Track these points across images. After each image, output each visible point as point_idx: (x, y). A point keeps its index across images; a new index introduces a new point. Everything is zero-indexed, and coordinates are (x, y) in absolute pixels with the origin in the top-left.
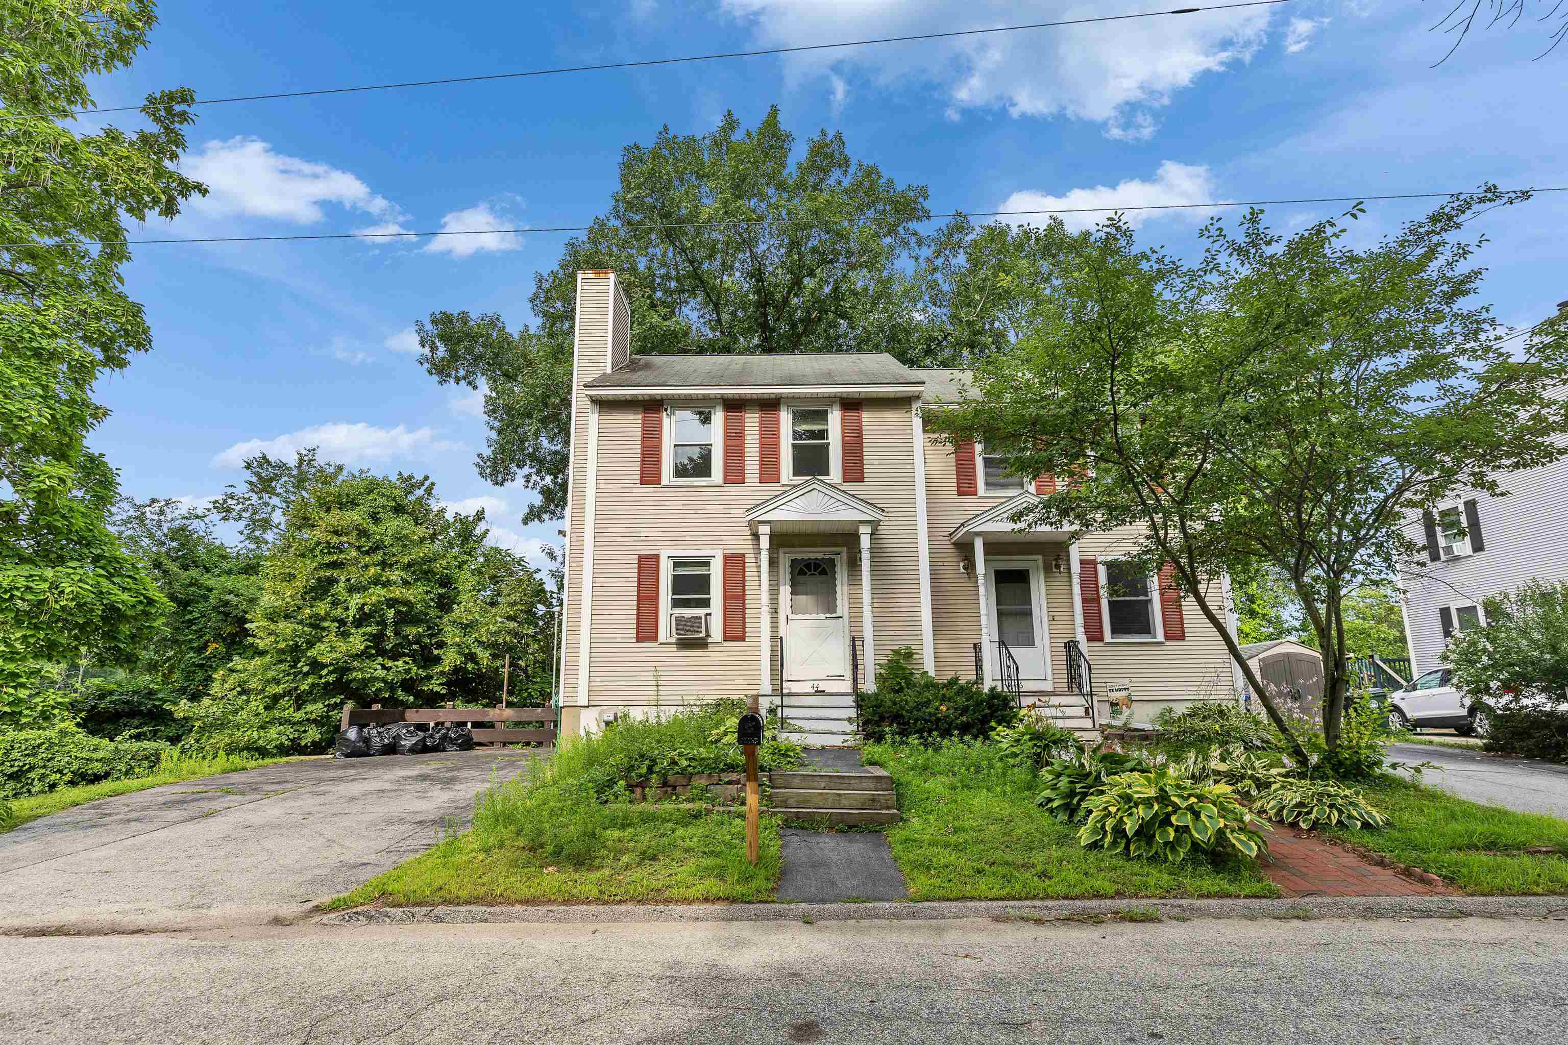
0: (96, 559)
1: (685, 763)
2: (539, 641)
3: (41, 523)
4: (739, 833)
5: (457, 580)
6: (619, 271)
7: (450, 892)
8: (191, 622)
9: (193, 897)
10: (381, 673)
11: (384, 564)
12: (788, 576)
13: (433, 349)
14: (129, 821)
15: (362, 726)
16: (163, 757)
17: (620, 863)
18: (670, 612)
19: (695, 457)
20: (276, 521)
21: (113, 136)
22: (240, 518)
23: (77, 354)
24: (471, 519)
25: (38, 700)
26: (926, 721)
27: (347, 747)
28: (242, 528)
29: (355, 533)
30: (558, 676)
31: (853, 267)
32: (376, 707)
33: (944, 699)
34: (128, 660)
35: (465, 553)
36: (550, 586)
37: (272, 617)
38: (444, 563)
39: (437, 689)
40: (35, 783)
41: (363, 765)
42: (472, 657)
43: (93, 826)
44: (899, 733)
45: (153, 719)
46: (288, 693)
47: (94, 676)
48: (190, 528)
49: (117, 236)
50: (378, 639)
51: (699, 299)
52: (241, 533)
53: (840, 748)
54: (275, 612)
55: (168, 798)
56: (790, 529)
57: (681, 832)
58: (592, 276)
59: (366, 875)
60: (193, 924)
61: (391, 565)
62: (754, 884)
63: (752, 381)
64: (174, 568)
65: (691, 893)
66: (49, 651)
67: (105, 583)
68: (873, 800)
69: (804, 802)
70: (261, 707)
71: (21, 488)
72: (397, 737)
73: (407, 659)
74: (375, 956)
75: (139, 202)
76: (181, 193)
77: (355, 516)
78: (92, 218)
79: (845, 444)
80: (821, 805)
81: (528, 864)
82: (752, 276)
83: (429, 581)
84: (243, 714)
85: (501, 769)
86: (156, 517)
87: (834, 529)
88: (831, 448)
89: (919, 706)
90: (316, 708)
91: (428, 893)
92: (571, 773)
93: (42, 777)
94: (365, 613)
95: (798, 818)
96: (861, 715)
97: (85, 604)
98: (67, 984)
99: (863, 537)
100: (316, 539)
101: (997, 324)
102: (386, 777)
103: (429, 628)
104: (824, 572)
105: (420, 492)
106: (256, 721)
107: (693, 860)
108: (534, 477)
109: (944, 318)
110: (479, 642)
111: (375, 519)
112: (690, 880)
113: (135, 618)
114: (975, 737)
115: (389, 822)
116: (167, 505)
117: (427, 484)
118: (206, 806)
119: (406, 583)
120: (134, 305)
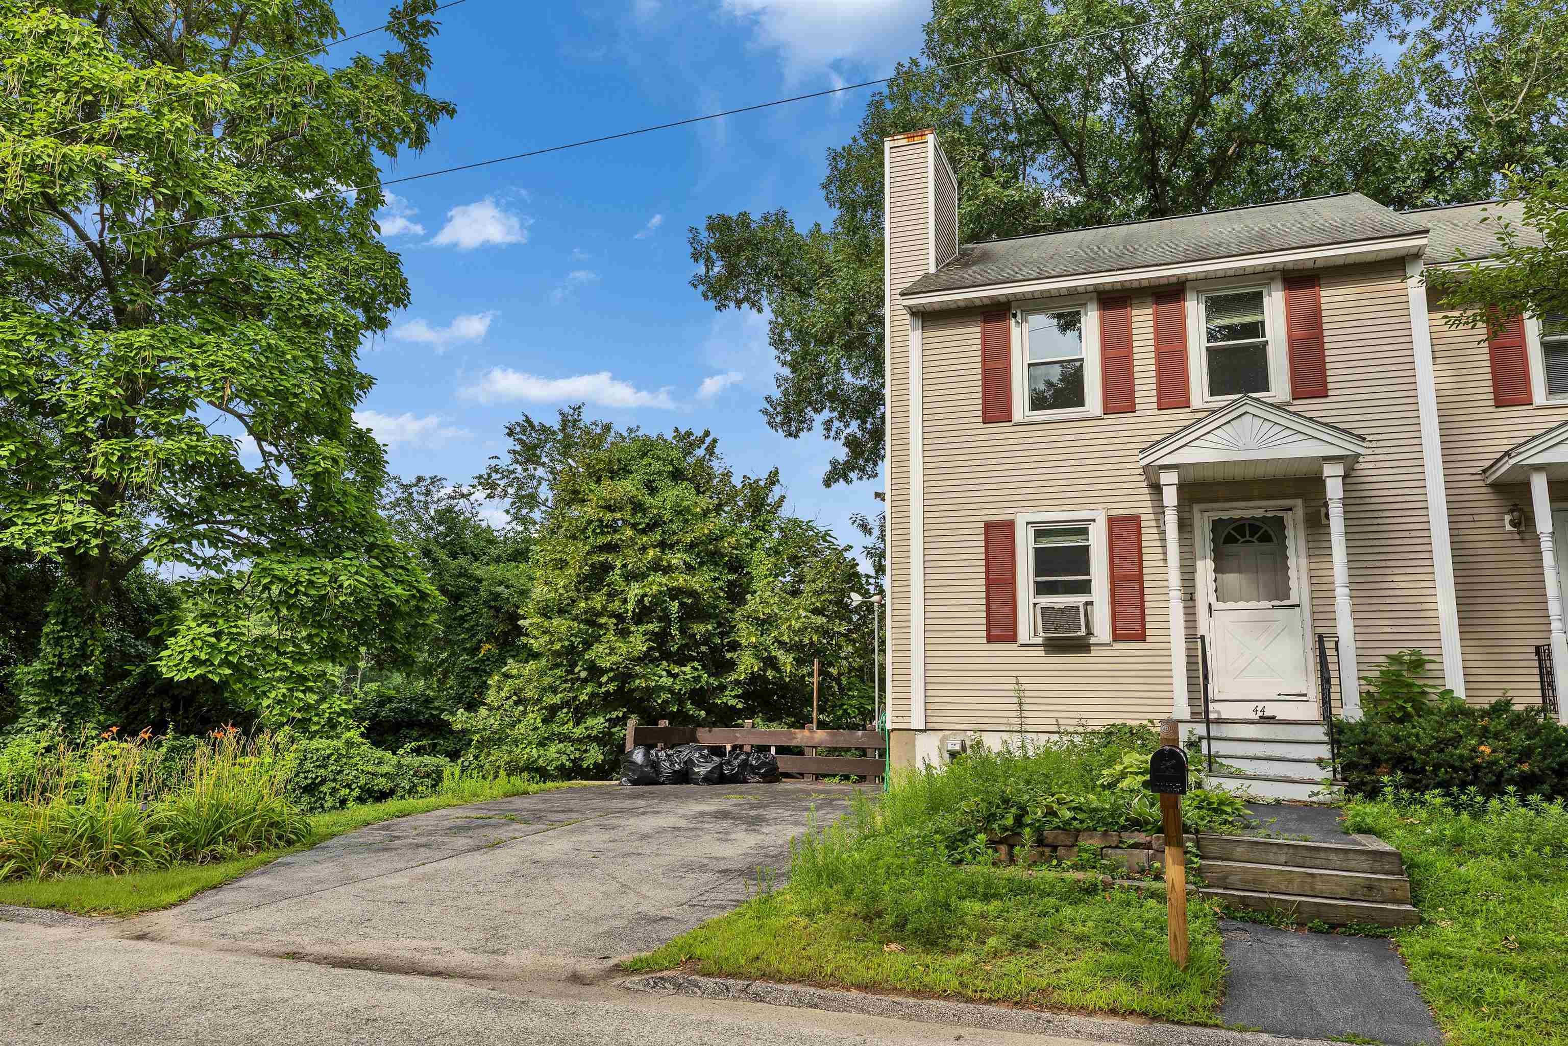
0: (370, 548)
1: (1068, 815)
2: (854, 641)
3: (319, 509)
4: (1155, 920)
5: (749, 563)
6: (940, 129)
7: (769, 965)
8: (463, 619)
9: (487, 940)
10: (666, 681)
11: (663, 545)
12: (1209, 546)
13: (709, 263)
14: (418, 846)
15: (649, 747)
16: (446, 774)
17: (986, 948)
18: (1033, 601)
19: (1055, 380)
20: (543, 497)
21: (362, 64)
22: (505, 495)
23: (341, 318)
24: (762, 483)
25: (325, 706)
26: (1455, 769)
27: (633, 771)
28: (508, 506)
29: (629, 507)
30: (882, 689)
31: (1292, 68)
32: (664, 723)
33: (1484, 735)
34: (404, 662)
35: (758, 527)
36: (865, 567)
37: (545, 612)
38: (733, 541)
39: (732, 702)
40: (327, 798)
41: (652, 795)
42: (771, 662)
43: (385, 850)
44: (1408, 787)
45: (432, 731)
46: (566, 704)
47: (372, 681)
48: (456, 509)
49: (371, 178)
50: (661, 638)
51: (1049, 153)
52: (507, 512)
53: (1305, 804)
54: (548, 606)
55: (453, 823)
56: (1208, 474)
57: (1068, 911)
58: (904, 142)
59: (668, 932)
60: (489, 971)
61: (671, 547)
62: (1184, 997)
63: (1140, 260)
64: (442, 555)
65: (1090, 999)
66: (331, 652)
67: (380, 575)
68: (1370, 888)
69: (1255, 884)
70: (539, 720)
71: (299, 472)
72: (689, 763)
73: (696, 664)
74: (689, 1034)
75: (390, 136)
76: (430, 118)
77: (628, 487)
78: (347, 162)
79: (1292, 342)
80: (1283, 888)
81: (863, 937)
82: (1132, 106)
83: (718, 565)
84: (521, 728)
85: (818, 809)
86: (422, 498)
87: (1280, 472)
88: (1270, 350)
89: (1441, 745)
90: (597, 723)
91: (743, 962)
92: (909, 819)
93: (334, 791)
94: (645, 607)
95: (1247, 906)
96: (1339, 755)
97: (362, 599)
98: (377, 1025)
99: (1330, 483)
100: (587, 517)
101: (1554, 120)
102: (681, 812)
103: (720, 625)
104: (1266, 538)
105: (700, 452)
106: (533, 737)
107: (1089, 953)
108: (837, 424)
109: (1455, 123)
110: (780, 642)
111: (652, 490)
112: (1087, 981)
113: (409, 614)
114: (1550, 799)
115: (689, 867)
116: (432, 483)
117: (708, 440)
118: (493, 835)
119: (689, 568)
120: (390, 255)
